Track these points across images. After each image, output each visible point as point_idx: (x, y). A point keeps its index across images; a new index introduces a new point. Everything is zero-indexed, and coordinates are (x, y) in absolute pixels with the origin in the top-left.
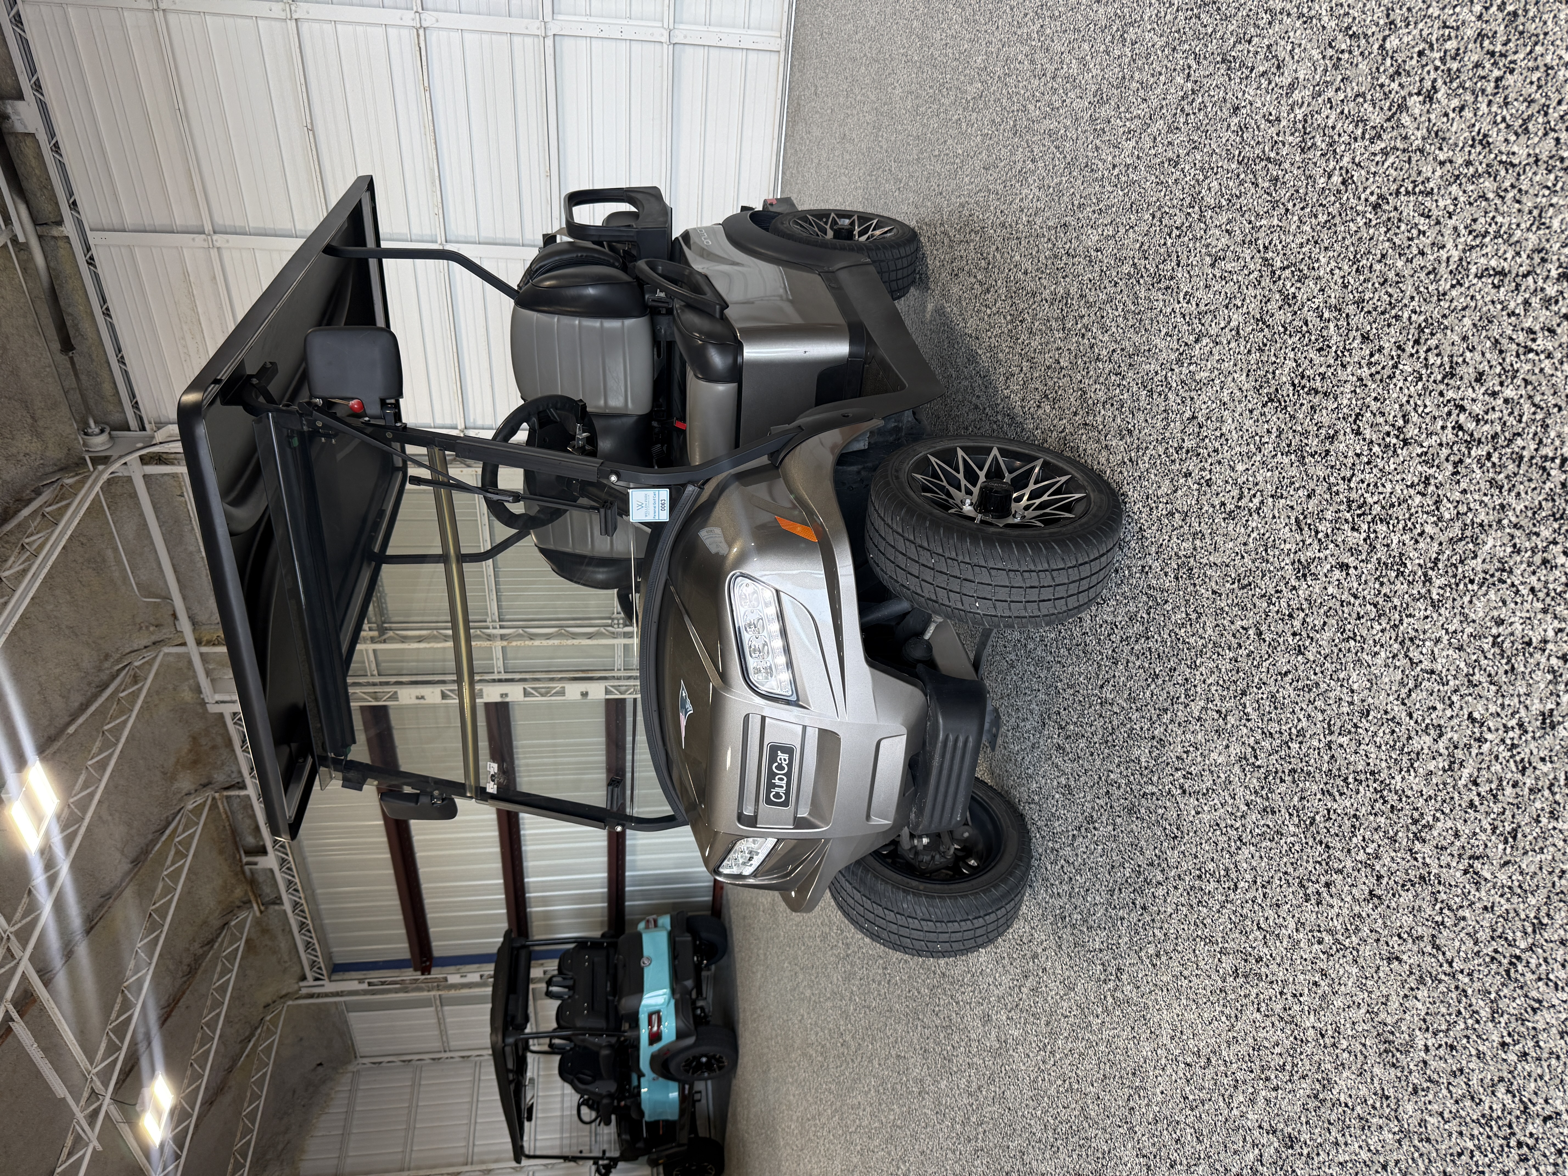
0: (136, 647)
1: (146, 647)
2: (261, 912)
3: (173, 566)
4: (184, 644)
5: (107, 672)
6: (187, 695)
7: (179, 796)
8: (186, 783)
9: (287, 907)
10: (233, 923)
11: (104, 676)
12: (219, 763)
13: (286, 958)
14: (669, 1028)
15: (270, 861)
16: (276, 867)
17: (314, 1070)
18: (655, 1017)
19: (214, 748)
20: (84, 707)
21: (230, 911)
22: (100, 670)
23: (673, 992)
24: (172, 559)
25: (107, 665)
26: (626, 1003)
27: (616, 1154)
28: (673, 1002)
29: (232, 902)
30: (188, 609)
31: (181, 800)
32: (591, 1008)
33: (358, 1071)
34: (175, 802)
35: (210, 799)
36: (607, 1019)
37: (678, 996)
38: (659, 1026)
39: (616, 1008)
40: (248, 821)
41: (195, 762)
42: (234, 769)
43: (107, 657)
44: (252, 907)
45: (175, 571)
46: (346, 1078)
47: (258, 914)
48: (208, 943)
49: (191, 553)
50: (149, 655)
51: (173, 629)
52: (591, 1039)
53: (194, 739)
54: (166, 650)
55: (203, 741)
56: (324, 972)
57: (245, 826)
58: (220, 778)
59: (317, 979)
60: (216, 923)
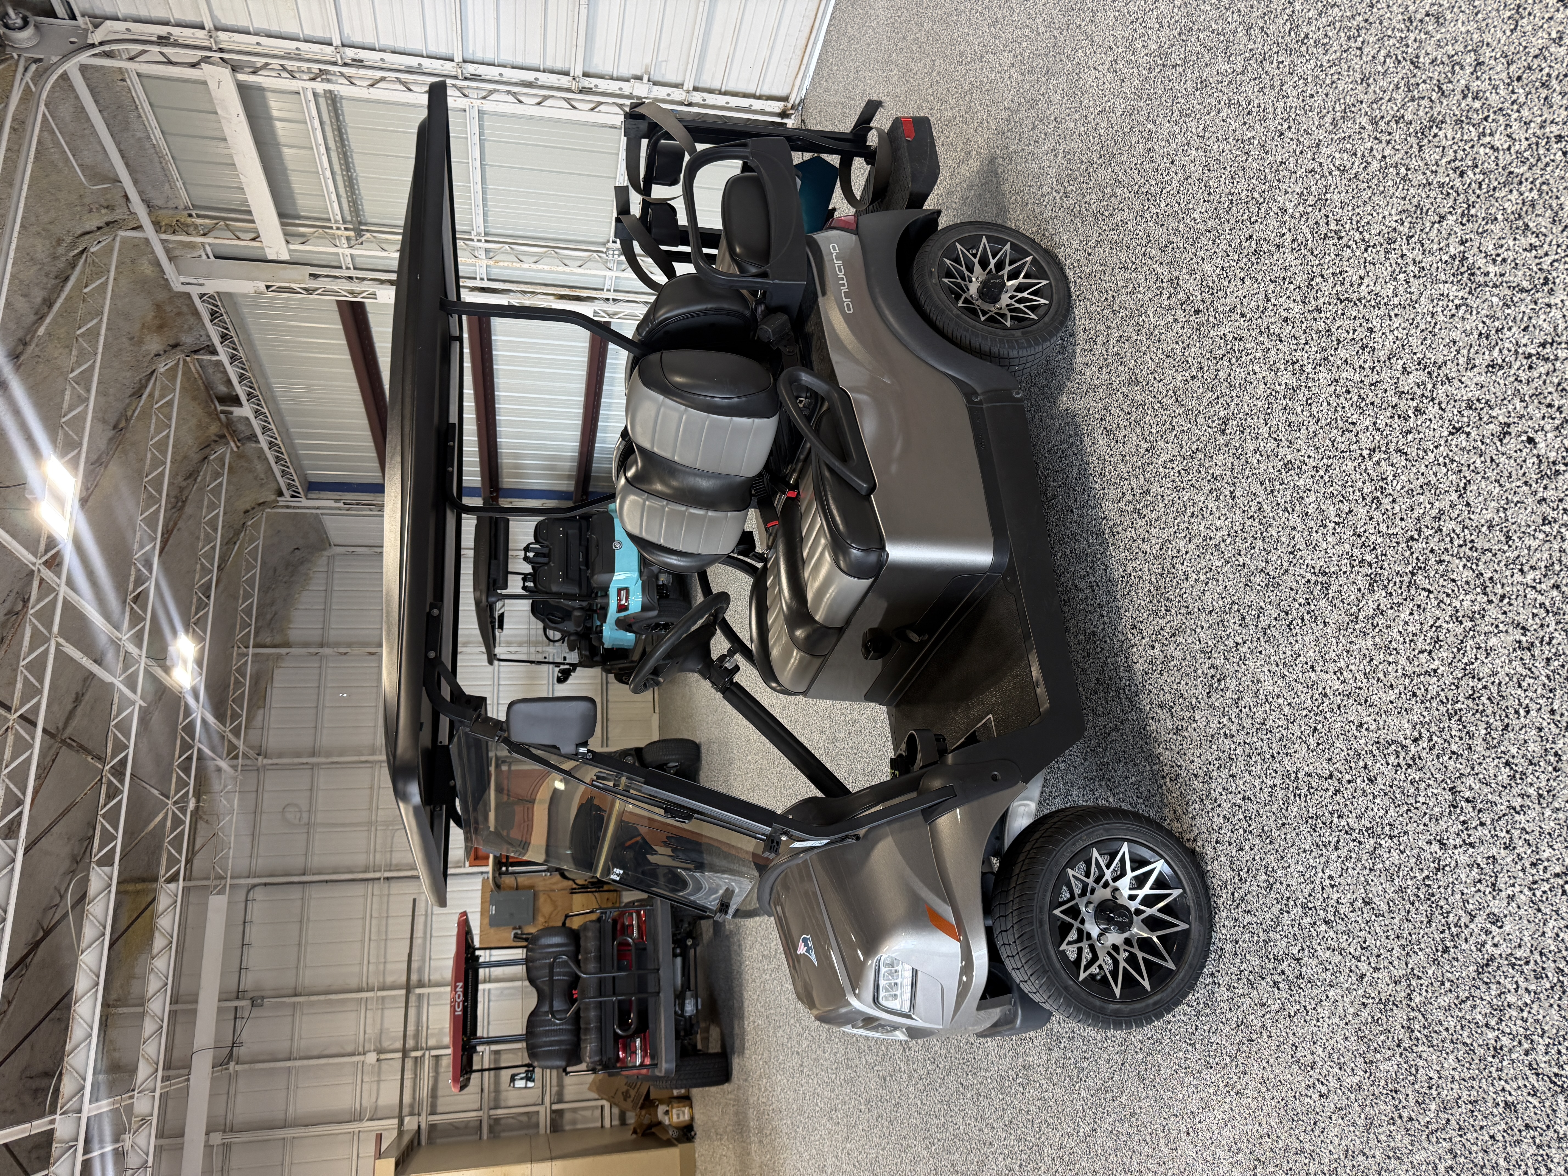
0: (88, 228)
1: (99, 228)
2: (238, 447)
3: (120, 151)
4: (139, 228)
5: (64, 259)
6: (147, 269)
7: (149, 357)
8: (154, 344)
9: (264, 445)
10: (212, 457)
11: (61, 264)
12: (186, 327)
13: (262, 476)
14: (636, 602)
15: (246, 411)
16: (251, 416)
17: (293, 552)
18: (623, 593)
19: (179, 314)
20: (49, 303)
21: (207, 447)
22: (55, 258)
23: (641, 574)
24: (118, 144)
25: (61, 250)
26: (599, 578)
27: (576, 661)
28: (640, 582)
29: (209, 437)
30: (141, 193)
31: (151, 362)
32: (566, 576)
33: (333, 556)
34: (145, 364)
35: (181, 363)
36: (580, 587)
37: (645, 578)
38: (627, 599)
39: (588, 580)
40: (219, 375)
41: (161, 327)
42: (203, 333)
43: (59, 241)
44: (228, 443)
45: (123, 157)
46: (323, 561)
47: (235, 449)
48: (191, 475)
49: (140, 139)
50: (106, 240)
51: (126, 209)
52: (566, 602)
53: (158, 307)
54: (122, 233)
55: (168, 308)
56: (300, 490)
57: (217, 378)
58: (188, 340)
59: (293, 496)
60: (197, 457)
